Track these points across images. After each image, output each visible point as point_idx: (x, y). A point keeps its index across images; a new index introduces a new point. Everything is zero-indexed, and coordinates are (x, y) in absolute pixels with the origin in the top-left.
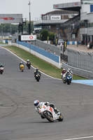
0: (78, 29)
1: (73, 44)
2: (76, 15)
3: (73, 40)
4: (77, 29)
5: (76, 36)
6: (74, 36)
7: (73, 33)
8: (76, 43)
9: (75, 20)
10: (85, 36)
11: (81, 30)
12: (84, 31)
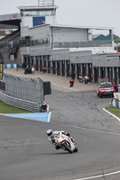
0: (18, 49)
1: (12, 67)
2: (14, 30)
3: (12, 63)
4: (17, 47)
5: (16, 57)
6: (12, 57)
7: (11, 54)
8: (15, 66)
9: (13, 37)
10: (26, 57)
11: (21, 49)
12: (26, 51)
